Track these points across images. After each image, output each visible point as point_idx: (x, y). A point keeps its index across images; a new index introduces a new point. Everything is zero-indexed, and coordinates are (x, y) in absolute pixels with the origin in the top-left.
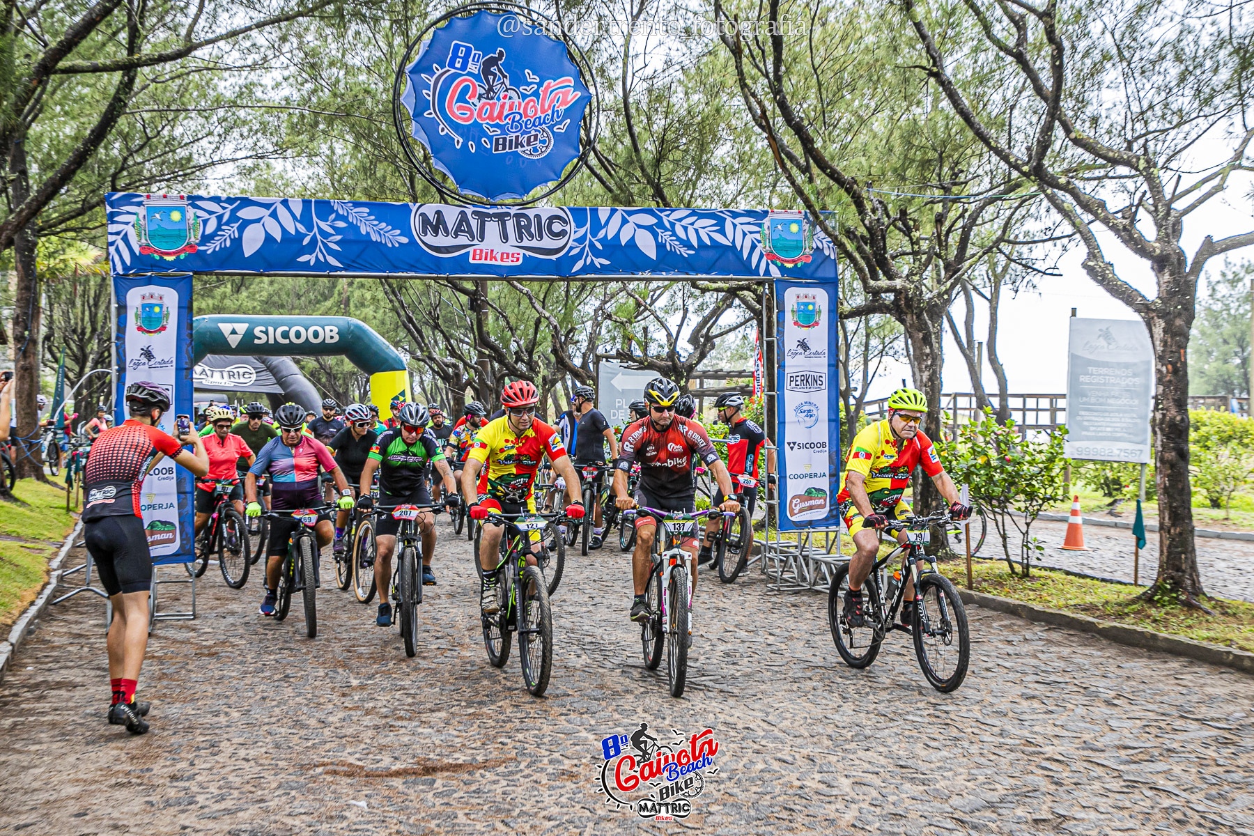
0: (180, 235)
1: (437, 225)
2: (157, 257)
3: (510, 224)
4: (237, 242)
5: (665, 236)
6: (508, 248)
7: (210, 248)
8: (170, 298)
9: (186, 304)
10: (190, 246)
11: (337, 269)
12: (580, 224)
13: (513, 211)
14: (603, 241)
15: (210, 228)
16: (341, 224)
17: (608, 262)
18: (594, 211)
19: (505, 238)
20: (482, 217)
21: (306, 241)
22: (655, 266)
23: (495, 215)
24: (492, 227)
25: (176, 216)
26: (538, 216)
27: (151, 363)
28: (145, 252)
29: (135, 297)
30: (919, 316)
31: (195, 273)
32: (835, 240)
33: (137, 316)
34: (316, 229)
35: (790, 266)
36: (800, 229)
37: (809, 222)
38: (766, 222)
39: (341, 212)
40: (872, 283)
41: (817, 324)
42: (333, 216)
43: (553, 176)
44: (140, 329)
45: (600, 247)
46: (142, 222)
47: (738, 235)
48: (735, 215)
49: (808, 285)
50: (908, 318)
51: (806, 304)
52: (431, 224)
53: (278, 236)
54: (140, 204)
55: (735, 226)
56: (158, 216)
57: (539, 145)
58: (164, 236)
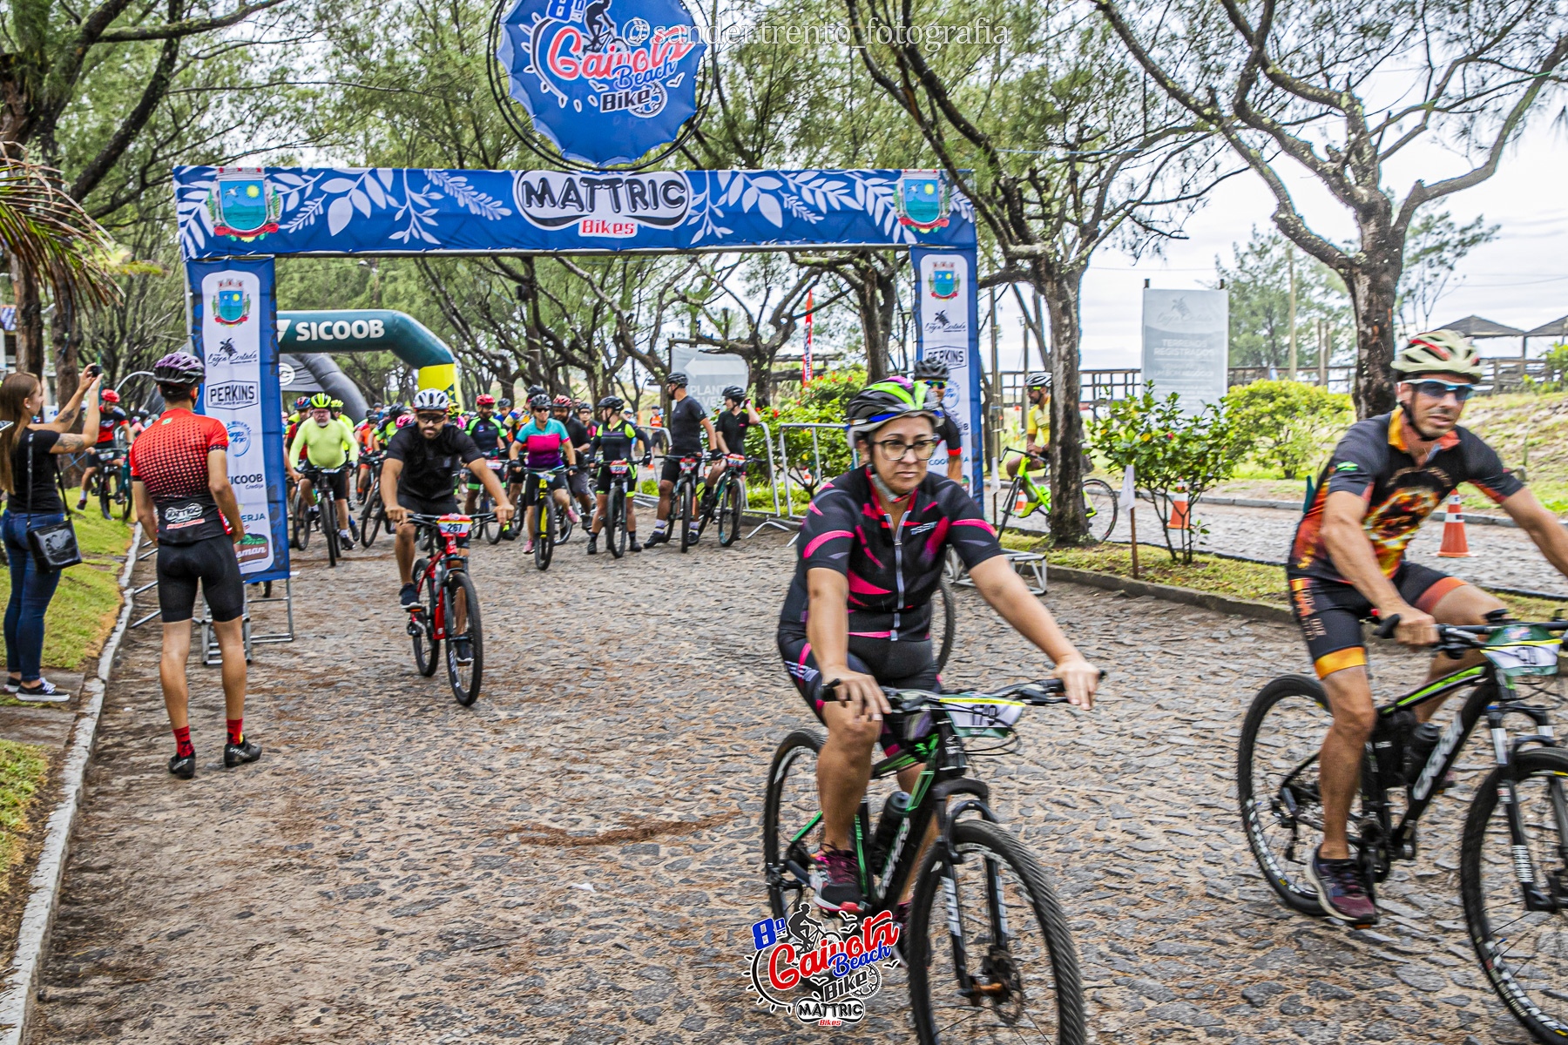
0: (258, 214)
1: (542, 194)
2: (234, 238)
3: (623, 192)
4: (322, 219)
5: (790, 202)
6: (621, 218)
7: (293, 226)
8: (250, 283)
9: (268, 290)
10: (271, 225)
11: (434, 246)
12: (699, 189)
13: (625, 176)
14: (724, 208)
15: (291, 205)
16: (436, 196)
17: (729, 232)
18: (714, 176)
19: (618, 206)
20: (591, 183)
21: (398, 216)
22: (781, 235)
23: (606, 182)
24: (603, 195)
25: (253, 191)
26: (652, 182)
27: (234, 356)
28: (221, 233)
29: (212, 284)
30: (1059, 283)
31: (278, 255)
32: (975, 202)
33: (215, 305)
34: (409, 203)
35: (925, 231)
36: (936, 191)
37: (945, 182)
38: (900, 183)
39: (436, 182)
40: (1012, 248)
41: (955, 294)
42: (427, 187)
43: (667, 137)
44: (218, 319)
45: (720, 214)
46: (216, 199)
47: (871, 197)
48: (866, 176)
49: (945, 252)
50: (1048, 287)
51: (944, 273)
52: (535, 193)
53: (367, 211)
54: (212, 179)
55: (866, 188)
56: (233, 192)
57: (651, 102)
58: (240, 215)
